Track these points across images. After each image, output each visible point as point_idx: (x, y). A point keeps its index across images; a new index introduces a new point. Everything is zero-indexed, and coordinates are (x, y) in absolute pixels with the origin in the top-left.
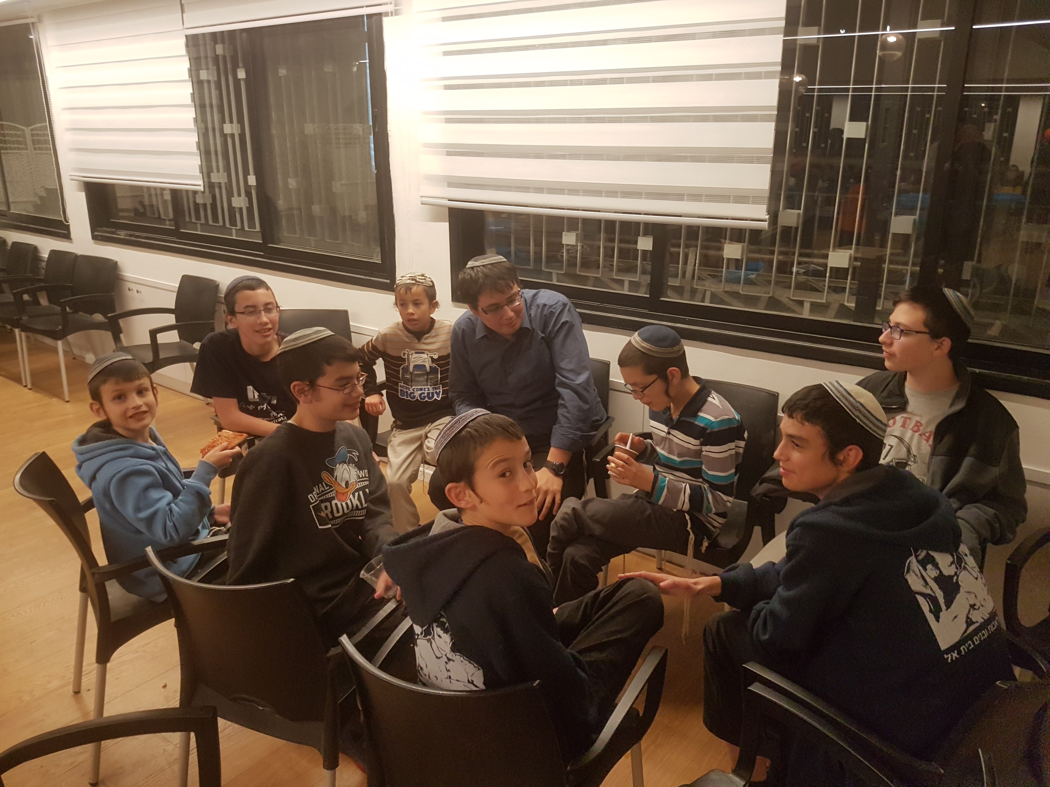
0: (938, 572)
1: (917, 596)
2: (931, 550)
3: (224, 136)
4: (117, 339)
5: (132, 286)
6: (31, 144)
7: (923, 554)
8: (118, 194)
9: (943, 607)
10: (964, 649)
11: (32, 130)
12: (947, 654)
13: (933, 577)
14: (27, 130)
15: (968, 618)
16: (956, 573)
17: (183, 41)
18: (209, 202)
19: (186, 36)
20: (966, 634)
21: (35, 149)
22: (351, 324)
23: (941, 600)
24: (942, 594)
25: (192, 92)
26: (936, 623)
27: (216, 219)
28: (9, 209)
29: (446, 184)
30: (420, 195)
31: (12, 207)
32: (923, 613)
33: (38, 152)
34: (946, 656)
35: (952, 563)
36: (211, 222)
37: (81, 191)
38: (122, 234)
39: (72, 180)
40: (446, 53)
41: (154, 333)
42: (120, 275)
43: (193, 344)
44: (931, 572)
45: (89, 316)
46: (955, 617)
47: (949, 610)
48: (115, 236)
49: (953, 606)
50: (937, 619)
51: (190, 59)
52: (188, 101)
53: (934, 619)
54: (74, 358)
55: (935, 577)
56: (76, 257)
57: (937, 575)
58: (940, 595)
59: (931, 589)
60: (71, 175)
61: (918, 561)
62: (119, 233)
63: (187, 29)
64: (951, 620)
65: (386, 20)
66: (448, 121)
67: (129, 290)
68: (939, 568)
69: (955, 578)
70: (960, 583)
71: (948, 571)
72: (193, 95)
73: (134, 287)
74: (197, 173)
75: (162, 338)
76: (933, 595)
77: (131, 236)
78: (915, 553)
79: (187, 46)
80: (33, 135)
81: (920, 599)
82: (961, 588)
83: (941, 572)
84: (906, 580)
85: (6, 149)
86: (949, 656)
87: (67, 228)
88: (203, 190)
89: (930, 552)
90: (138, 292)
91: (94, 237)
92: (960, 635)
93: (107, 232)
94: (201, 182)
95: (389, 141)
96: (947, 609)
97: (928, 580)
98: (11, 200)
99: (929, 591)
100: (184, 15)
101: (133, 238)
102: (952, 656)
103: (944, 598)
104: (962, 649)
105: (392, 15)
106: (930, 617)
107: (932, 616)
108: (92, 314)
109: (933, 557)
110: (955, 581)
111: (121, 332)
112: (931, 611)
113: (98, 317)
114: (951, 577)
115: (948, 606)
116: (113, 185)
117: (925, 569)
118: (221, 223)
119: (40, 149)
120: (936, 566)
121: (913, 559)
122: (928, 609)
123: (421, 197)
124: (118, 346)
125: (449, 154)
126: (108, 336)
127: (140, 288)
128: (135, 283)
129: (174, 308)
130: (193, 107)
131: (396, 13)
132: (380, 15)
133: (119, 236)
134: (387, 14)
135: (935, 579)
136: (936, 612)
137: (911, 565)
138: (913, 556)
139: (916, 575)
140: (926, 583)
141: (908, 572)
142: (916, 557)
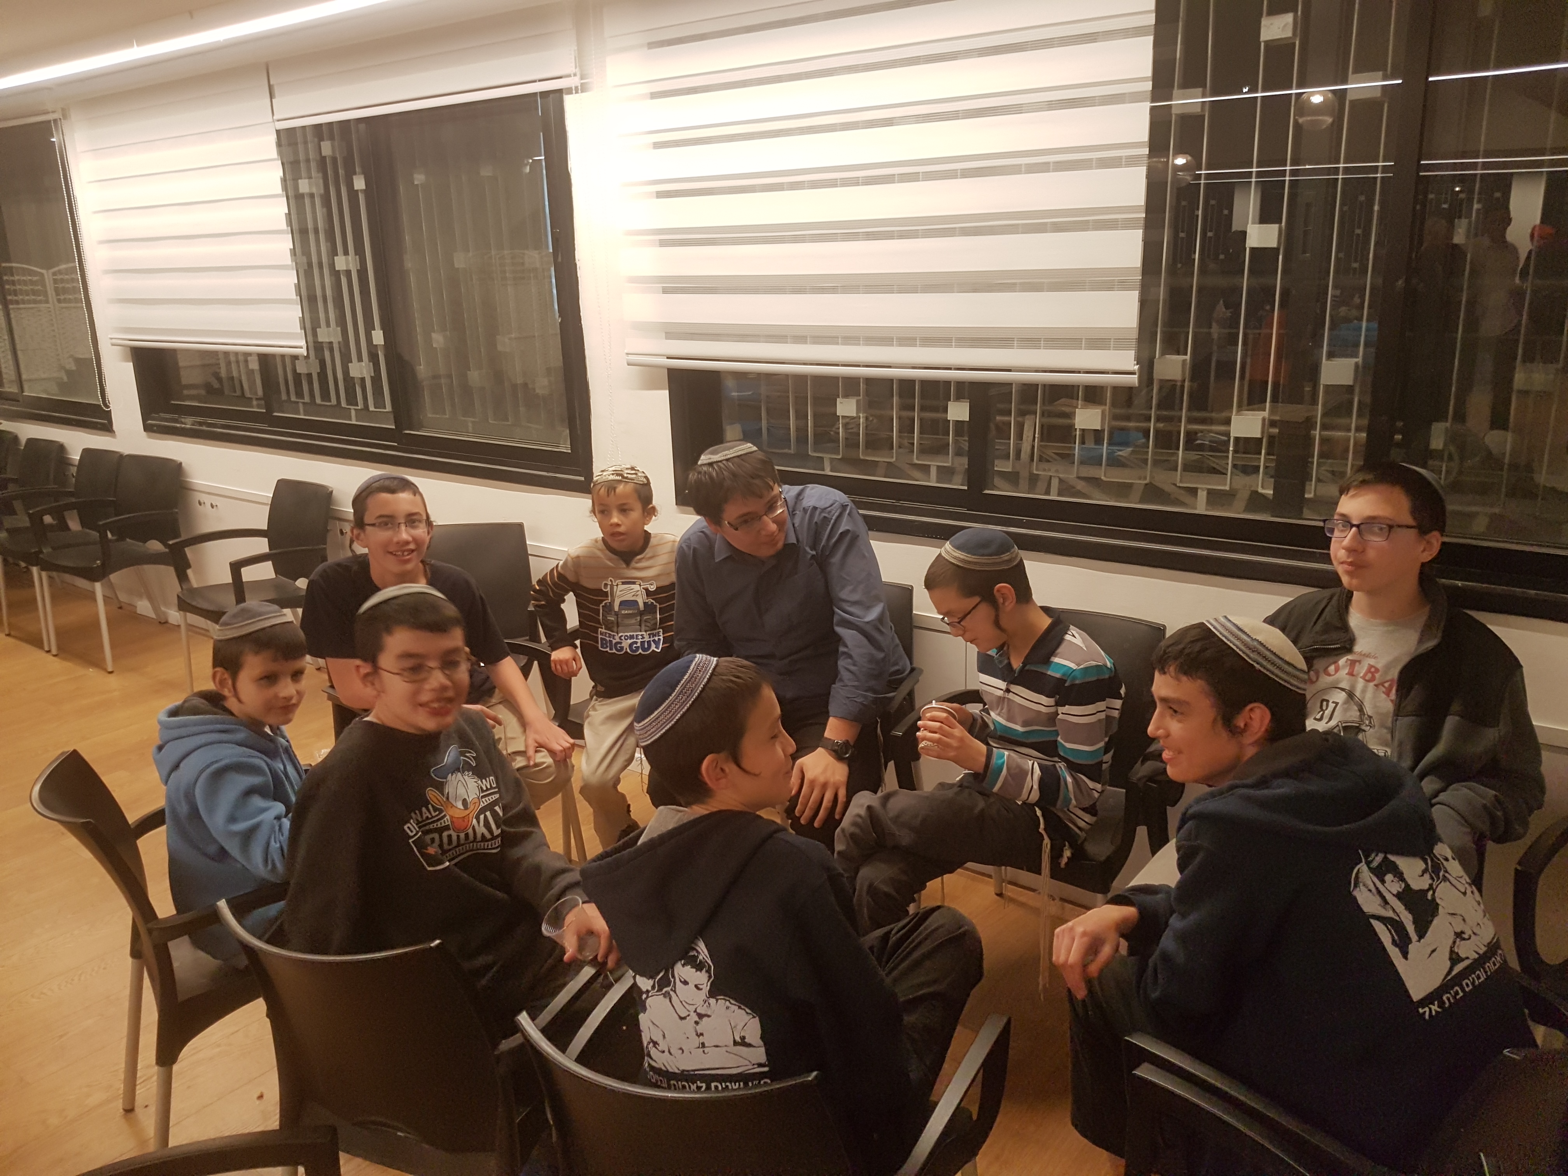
0: (1403, 886)
1: (1372, 921)
2: (1392, 853)
3: (336, 274)
4: (182, 577)
5: (203, 498)
6: (54, 293)
7: (1379, 858)
8: (181, 364)
9: (1414, 937)
10: (1448, 999)
11: (54, 274)
12: (1423, 1008)
13: (1395, 892)
14: (48, 275)
15: (1452, 952)
16: (1431, 885)
17: (273, 138)
18: (315, 370)
19: (278, 132)
20: (1449, 978)
21: (59, 301)
22: (527, 543)
23: (1410, 928)
24: (1410, 917)
25: (287, 212)
26: (1404, 960)
27: (325, 396)
28: (22, 389)
29: (664, 334)
30: (626, 351)
31: (26, 387)
32: (1381, 945)
33: (63, 305)
34: (1421, 1011)
35: (1425, 871)
36: (318, 401)
37: (128, 361)
38: (188, 422)
39: (113, 345)
40: (658, 145)
41: (236, 567)
42: (187, 481)
43: (296, 580)
44: (1392, 885)
45: (141, 544)
46: (1433, 951)
47: (1422, 940)
48: (178, 425)
49: (1428, 935)
50: (1405, 955)
51: (283, 164)
52: (283, 225)
53: (1400, 955)
54: (120, 608)
55: (1399, 892)
56: (120, 459)
57: (1400, 890)
58: (1407, 919)
59: (1394, 910)
60: (111, 339)
61: (1371, 870)
62: (183, 420)
63: (278, 121)
64: (1428, 956)
65: (568, 100)
66: (663, 243)
67: (200, 504)
68: (1403, 880)
69: (1431, 893)
70: (1438, 901)
71: (1419, 883)
72: (289, 216)
73: (207, 499)
74: (297, 329)
75: (249, 574)
76: (1397, 918)
77: (201, 424)
78: (1366, 857)
79: (279, 145)
80: (55, 281)
81: (1378, 926)
82: (1440, 908)
83: (1407, 886)
84: (1355, 898)
85: (17, 302)
86: (1427, 1009)
87: (108, 415)
88: (305, 355)
89: (1389, 856)
90: (212, 506)
91: (147, 428)
92: (1442, 977)
93: (166, 420)
94: (303, 343)
95: (578, 275)
96: (1419, 941)
97: (1389, 897)
98: (24, 377)
99: (1390, 914)
100: (273, 100)
101: (204, 428)
102: (1430, 1010)
103: (1415, 922)
104: (1444, 998)
105: (577, 92)
106: (1394, 953)
107: (1398, 949)
108: (145, 542)
109: (1394, 863)
110: (1429, 897)
111: (189, 566)
112: (1394, 943)
113: (155, 546)
114: (1424, 892)
115: (1421, 935)
116: (174, 351)
117: (1383, 881)
118: (334, 401)
119: (65, 301)
120: (1400, 876)
121: (1362, 867)
122: (1391, 941)
123: (628, 354)
124: (184, 587)
125: (666, 291)
126: (168, 572)
127: (216, 500)
128: (209, 493)
129: (266, 528)
130: (288, 233)
131: (583, 88)
132: (560, 92)
133: (183, 426)
134: (569, 91)
135: (1399, 896)
136: (1403, 944)
137: (1360, 875)
138: (1363, 863)
139: (1370, 891)
140: (1386, 902)
141: (1356, 886)
142: (1368, 864)
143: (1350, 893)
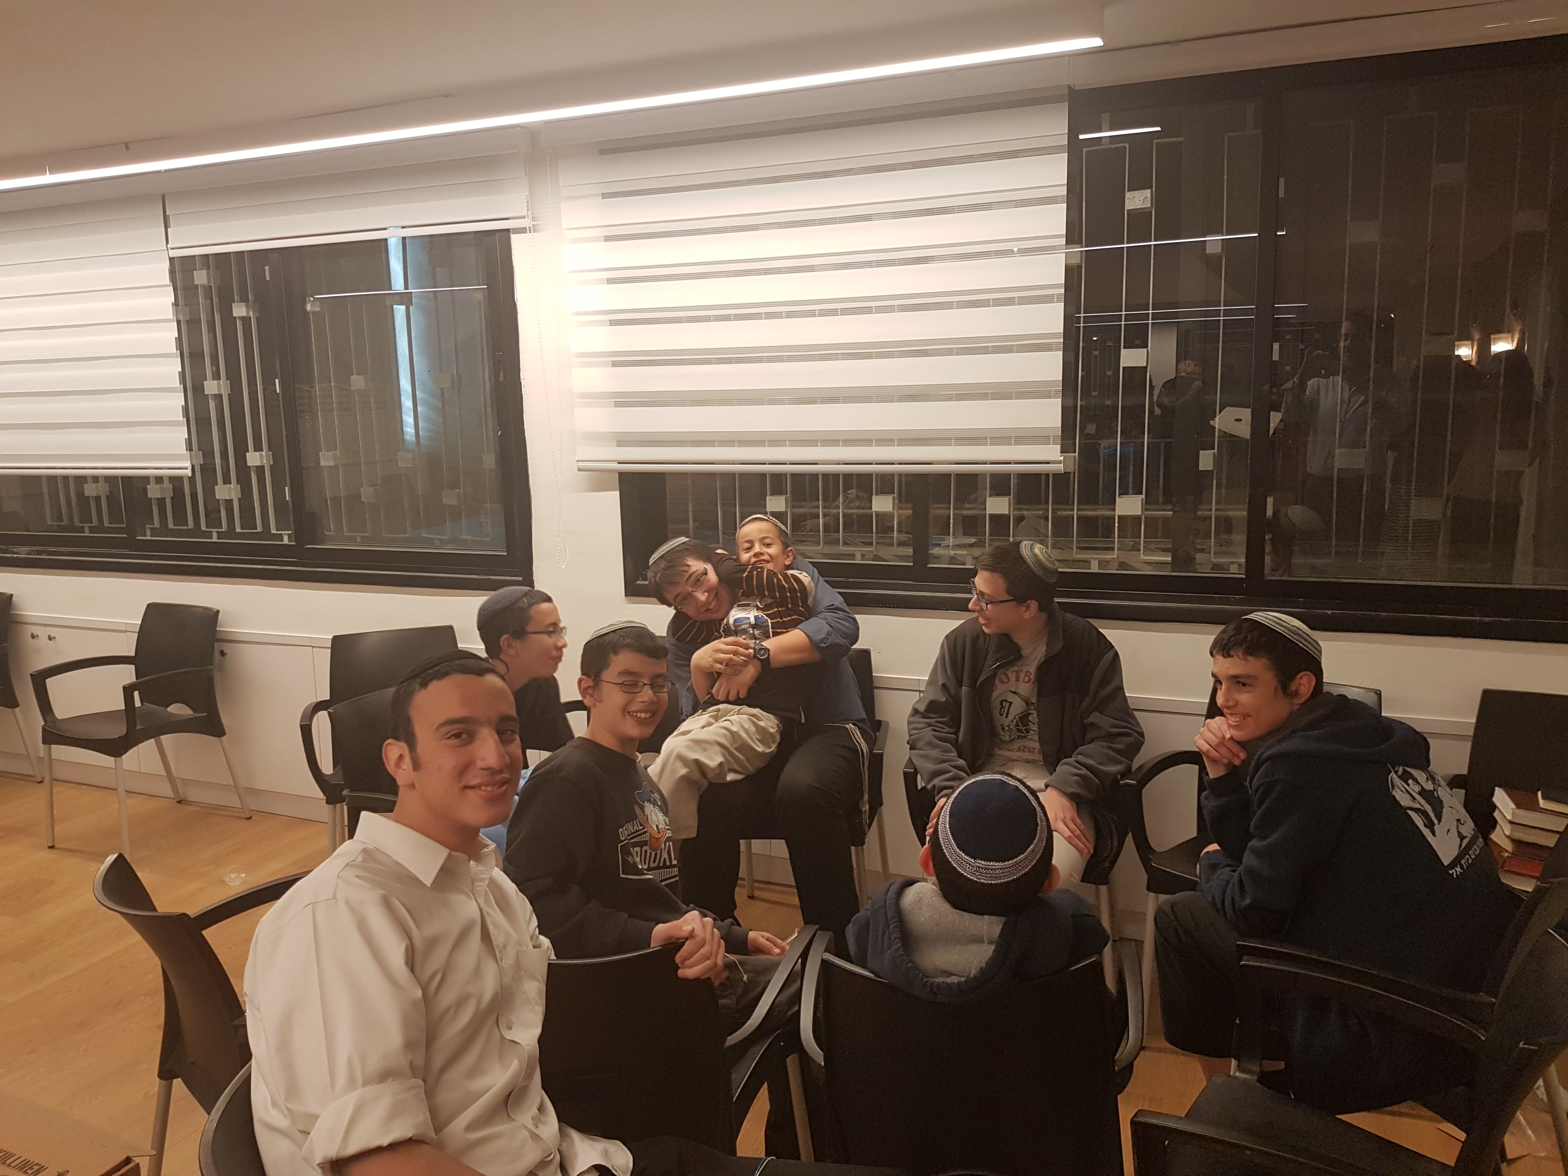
0: (1420, 787)
1: (1408, 811)
4: (46, 709)
5: (36, 630)
7: (1400, 770)
9: (1436, 822)
10: (1464, 863)
12: (1452, 870)
13: (1417, 792)
15: (1458, 832)
16: (1434, 788)
17: (167, 263)
19: (171, 257)
20: (1460, 851)
23: (1432, 815)
24: (1429, 807)
25: (177, 336)
26: (1433, 837)
29: (615, 443)
30: (576, 459)
32: (1418, 828)
34: (1451, 872)
35: (1428, 779)
38: (22, 552)
40: (611, 281)
41: (128, 693)
42: (17, 615)
43: (168, 707)
46: (1448, 830)
47: (1441, 824)
48: (8, 555)
49: (1443, 820)
50: (1434, 833)
51: (175, 290)
52: (173, 349)
53: (1431, 834)
57: (1419, 790)
58: (1428, 809)
59: (1420, 804)
61: (1399, 777)
63: (172, 249)
64: (1445, 835)
65: (514, 238)
66: (615, 364)
67: (33, 637)
68: (1418, 783)
69: (1435, 793)
70: (1441, 799)
71: (1428, 787)
72: (179, 340)
73: (43, 632)
74: (183, 450)
76: (1422, 808)
77: (39, 552)
78: (1394, 769)
79: (172, 272)
81: (1412, 814)
82: (1443, 803)
83: (1422, 786)
84: (1395, 797)
86: (1454, 871)
88: (190, 475)
89: (1406, 768)
90: (50, 638)
92: (1457, 849)
94: (188, 464)
95: (523, 393)
96: (1439, 824)
97: (1415, 795)
99: (1418, 806)
100: (169, 228)
101: (42, 557)
102: (1456, 871)
103: (1434, 810)
104: (1462, 862)
105: (528, 233)
106: (1426, 832)
107: (1428, 830)
109: (1410, 773)
110: (1436, 796)
111: (17, 705)
112: (1425, 825)
114: (1432, 792)
115: (1440, 821)
117: (1408, 785)
118: (191, 525)
120: (1416, 780)
121: (1393, 775)
122: (1423, 824)
123: (578, 461)
124: (51, 720)
125: (618, 405)
127: (53, 632)
128: (45, 625)
129: (133, 654)
130: (177, 357)
131: (534, 229)
132: (508, 230)
133: (15, 556)
134: (522, 231)
135: (1419, 793)
136: (1430, 826)
137: (1394, 781)
138: (1393, 773)
139: (1402, 791)
140: (1414, 798)
141: (1393, 788)
142: (1396, 772)
143: (1390, 794)
